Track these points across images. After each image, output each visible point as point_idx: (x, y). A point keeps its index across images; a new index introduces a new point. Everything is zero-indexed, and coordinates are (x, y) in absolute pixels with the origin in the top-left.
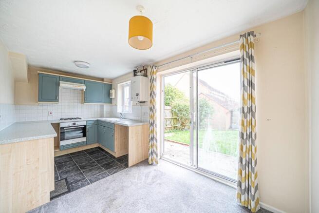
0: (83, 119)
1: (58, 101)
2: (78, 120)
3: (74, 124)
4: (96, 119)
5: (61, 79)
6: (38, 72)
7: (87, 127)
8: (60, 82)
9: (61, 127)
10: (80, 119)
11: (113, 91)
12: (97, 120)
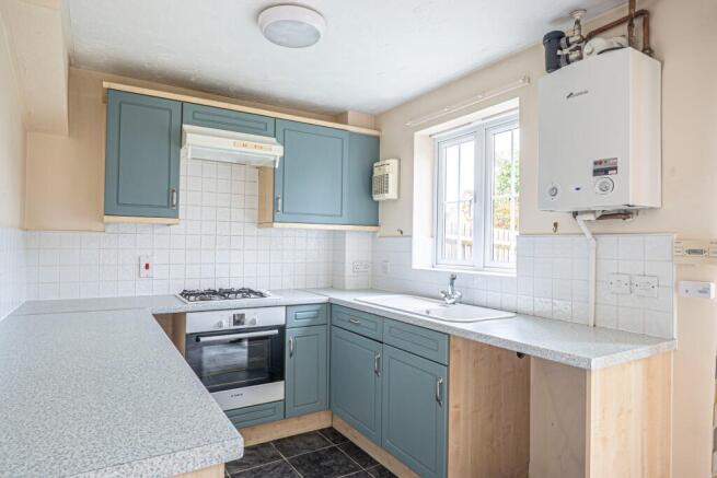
0: (271, 298)
1: (176, 216)
2: (253, 300)
3: (238, 320)
4: (323, 299)
5: (188, 114)
6: (106, 85)
7: (290, 337)
8: (185, 126)
9: (188, 331)
10: (261, 295)
11: (390, 168)
12: (330, 305)
